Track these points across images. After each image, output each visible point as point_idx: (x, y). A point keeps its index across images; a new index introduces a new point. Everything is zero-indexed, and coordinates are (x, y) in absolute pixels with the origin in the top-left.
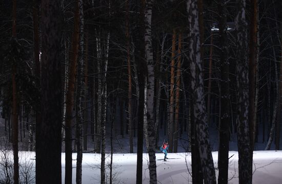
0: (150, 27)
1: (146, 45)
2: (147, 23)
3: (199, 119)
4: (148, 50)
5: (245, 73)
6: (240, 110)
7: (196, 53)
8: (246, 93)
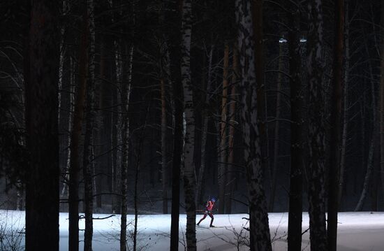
0: (189, 54)
1: (183, 80)
2: (185, 48)
3: (255, 203)
4: (185, 87)
5: (320, 135)
6: (313, 188)
7: (250, 110)
8: (322, 165)
